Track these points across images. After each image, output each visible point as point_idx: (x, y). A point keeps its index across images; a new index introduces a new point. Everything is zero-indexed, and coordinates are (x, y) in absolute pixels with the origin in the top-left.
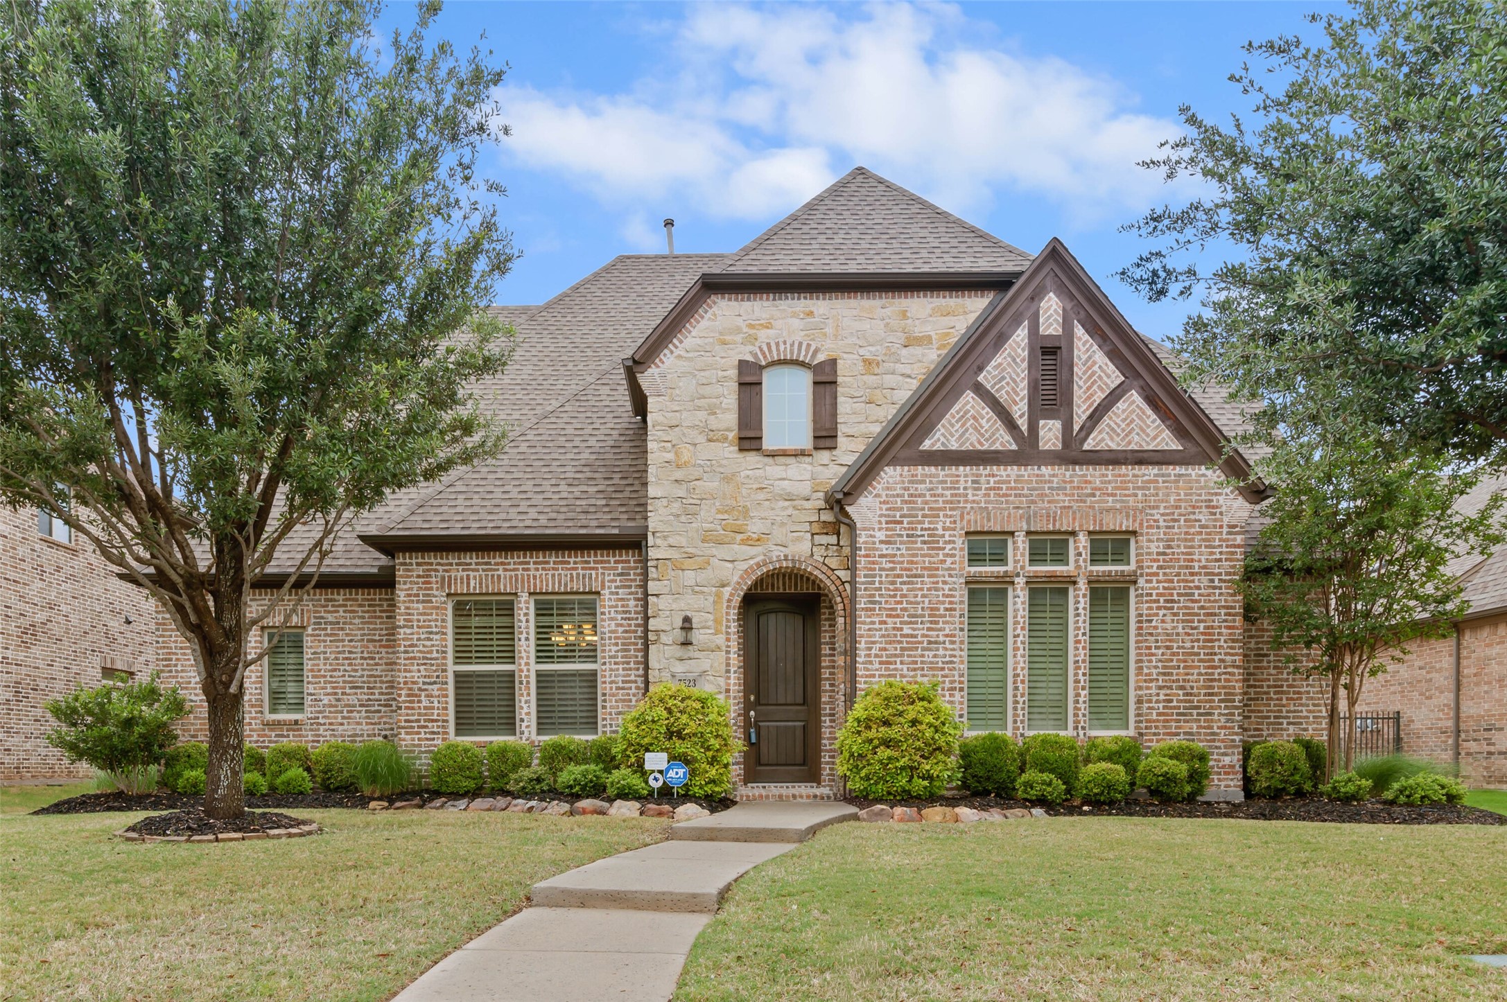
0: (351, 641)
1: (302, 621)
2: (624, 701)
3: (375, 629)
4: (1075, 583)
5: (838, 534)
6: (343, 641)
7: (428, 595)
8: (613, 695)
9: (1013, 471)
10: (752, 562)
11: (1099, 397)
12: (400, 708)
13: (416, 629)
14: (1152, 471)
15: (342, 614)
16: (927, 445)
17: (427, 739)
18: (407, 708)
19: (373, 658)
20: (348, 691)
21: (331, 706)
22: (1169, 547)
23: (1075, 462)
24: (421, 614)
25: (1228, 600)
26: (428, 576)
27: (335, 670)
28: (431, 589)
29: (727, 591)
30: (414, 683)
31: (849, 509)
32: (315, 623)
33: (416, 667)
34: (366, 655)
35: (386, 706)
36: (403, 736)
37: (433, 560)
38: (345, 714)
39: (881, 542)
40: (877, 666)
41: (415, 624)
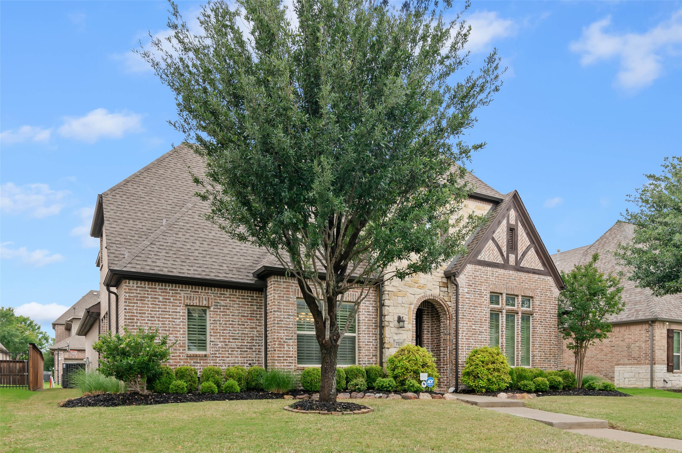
0: (233, 315)
1: (208, 303)
2: (368, 350)
3: (245, 310)
4: (517, 313)
5: (448, 288)
6: (229, 315)
7: (288, 297)
8: (364, 348)
9: (501, 271)
10: (420, 296)
11: (524, 248)
12: (275, 350)
13: (282, 313)
14: (537, 276)
15: (228, 301)
16: (479, 258)
17: (287, 366)
18: (278, 351)
19: (244, 325)
20: (231, 341)
21: (223, 348)
22: (541, 303)
23: (518, 270)
24: (285, 306)
25: (554, 321)
26: (288, 288)
27: (225, 330)
28: (290, 294)
29: (413, 306)
30: (281, 338)
31: (457, 278)
32: (215, 305)
33: (282, 331)
34: (240, 323)
35: (250, 349)
36: (276, 364)
37: (290, 281)
38: (230, 352)
39: (466, 293)
40: (465, 340)
41: (282, 310)
